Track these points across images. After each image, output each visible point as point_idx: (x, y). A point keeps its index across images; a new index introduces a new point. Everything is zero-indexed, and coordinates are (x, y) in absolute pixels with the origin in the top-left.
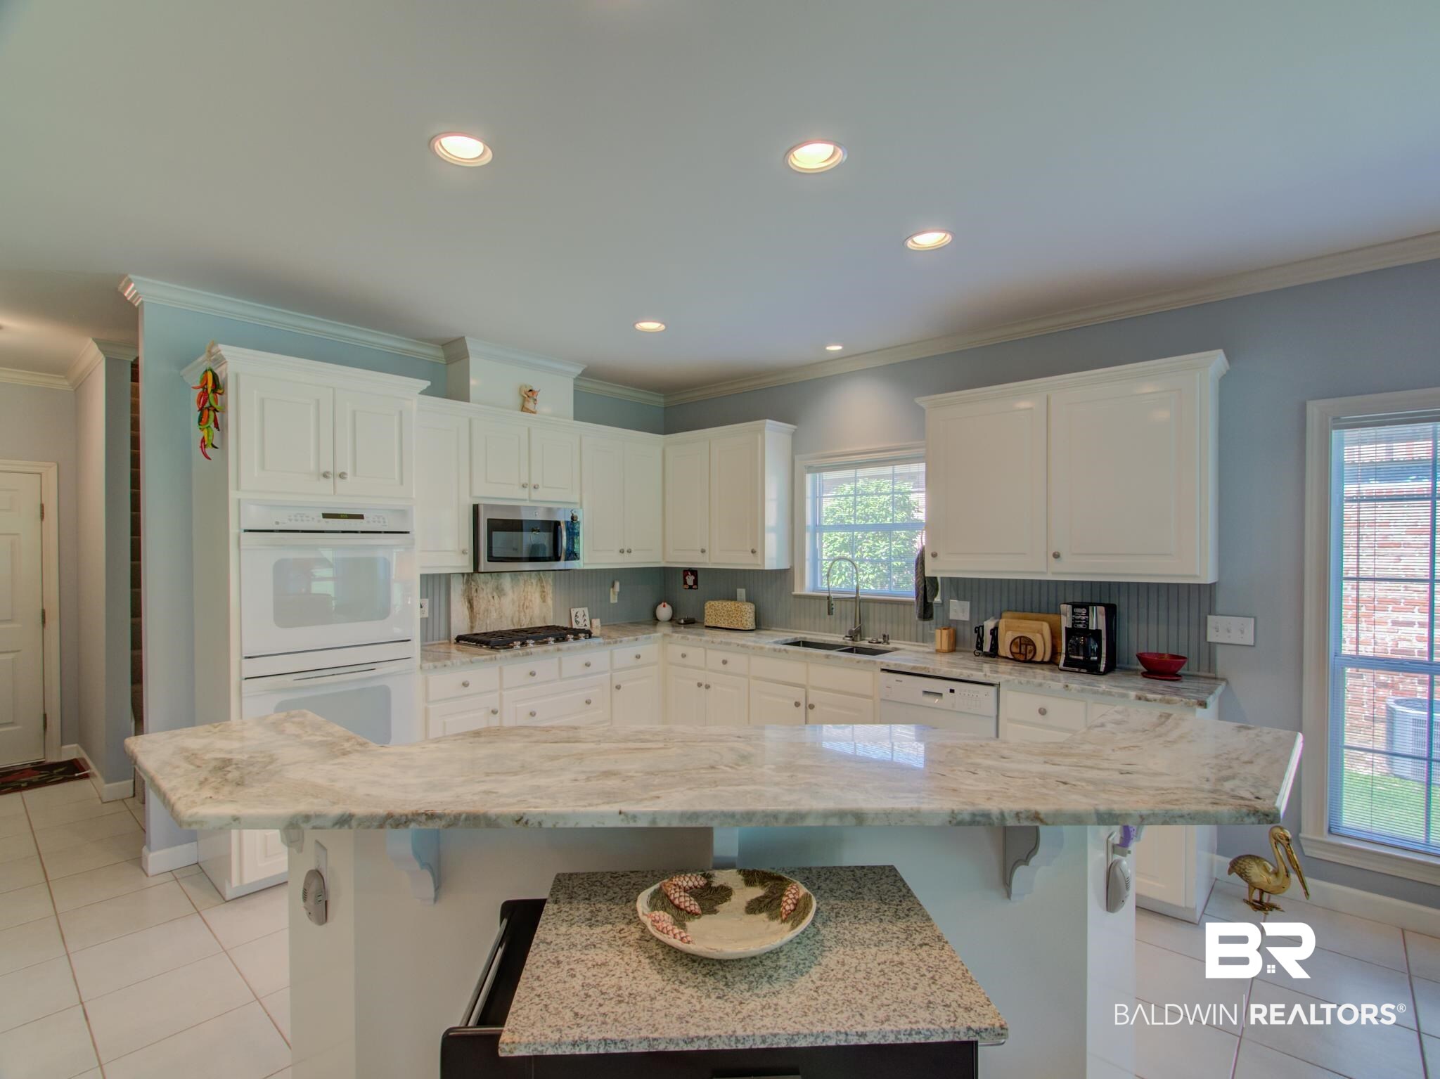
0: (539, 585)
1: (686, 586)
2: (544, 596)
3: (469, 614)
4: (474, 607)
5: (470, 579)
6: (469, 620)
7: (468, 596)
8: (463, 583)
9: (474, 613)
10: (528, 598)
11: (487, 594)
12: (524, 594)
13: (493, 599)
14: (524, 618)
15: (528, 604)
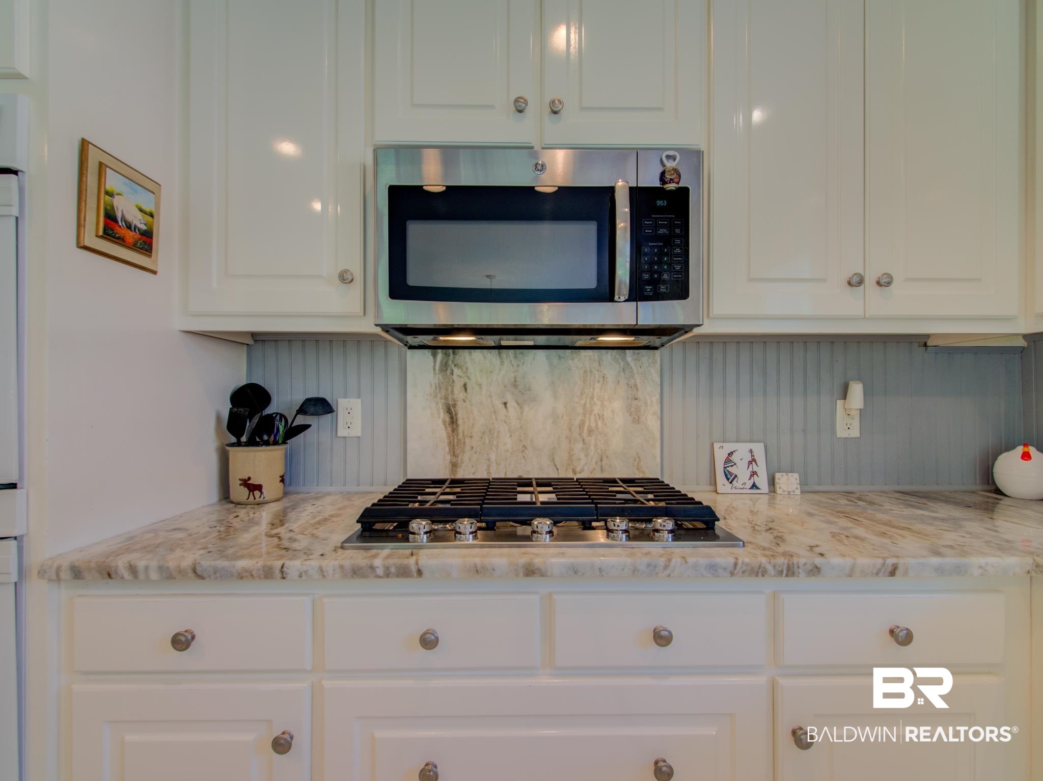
0: (623, 381)
3: (449, 437)
4: (460, 422)
5: (450, 362)
6: (447, 449)
7: (446, 398)
8: (434, 369)
9: (461, 436)
10: (592, 411)
11: (490, 396)
12: (583, 402)
13: (506, 407)
14: (582, 456)
15: (593, 425)
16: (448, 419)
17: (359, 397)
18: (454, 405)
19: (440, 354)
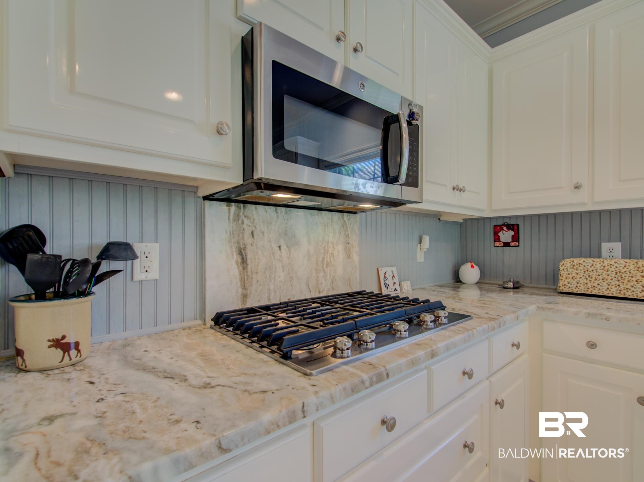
0: (343, 233)
1: (497, 244)
2: (349, 250)
3: (240, 274)
4: (249, 262)
5: (241, 214)
6: (239, 284)
7: (238, 243)
8: (229, 219)
9: (249, 273)
10: (328, 251)
11: (270, 241)
12: (324, 245)
13: (280, 249)
14: (323, 281)
15: (329, 260)
16: (240, 260)
17: (156, 241)
18: (245, 249)
19: (233, 207)
